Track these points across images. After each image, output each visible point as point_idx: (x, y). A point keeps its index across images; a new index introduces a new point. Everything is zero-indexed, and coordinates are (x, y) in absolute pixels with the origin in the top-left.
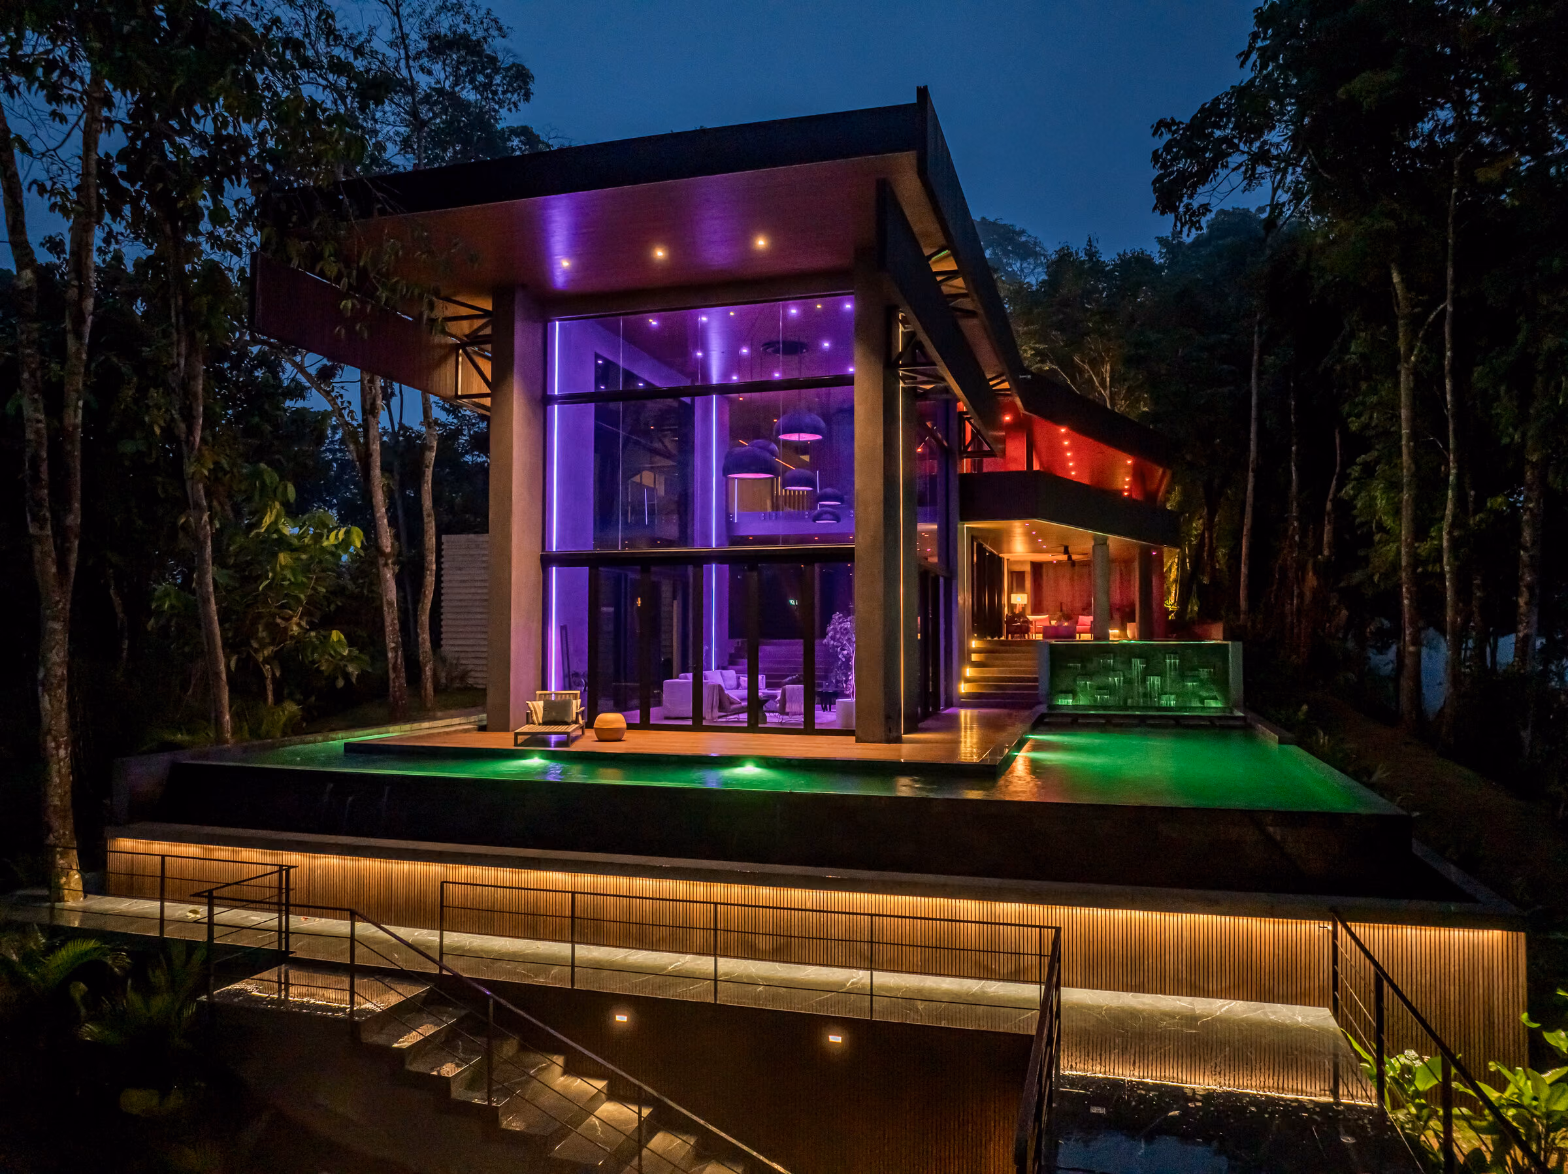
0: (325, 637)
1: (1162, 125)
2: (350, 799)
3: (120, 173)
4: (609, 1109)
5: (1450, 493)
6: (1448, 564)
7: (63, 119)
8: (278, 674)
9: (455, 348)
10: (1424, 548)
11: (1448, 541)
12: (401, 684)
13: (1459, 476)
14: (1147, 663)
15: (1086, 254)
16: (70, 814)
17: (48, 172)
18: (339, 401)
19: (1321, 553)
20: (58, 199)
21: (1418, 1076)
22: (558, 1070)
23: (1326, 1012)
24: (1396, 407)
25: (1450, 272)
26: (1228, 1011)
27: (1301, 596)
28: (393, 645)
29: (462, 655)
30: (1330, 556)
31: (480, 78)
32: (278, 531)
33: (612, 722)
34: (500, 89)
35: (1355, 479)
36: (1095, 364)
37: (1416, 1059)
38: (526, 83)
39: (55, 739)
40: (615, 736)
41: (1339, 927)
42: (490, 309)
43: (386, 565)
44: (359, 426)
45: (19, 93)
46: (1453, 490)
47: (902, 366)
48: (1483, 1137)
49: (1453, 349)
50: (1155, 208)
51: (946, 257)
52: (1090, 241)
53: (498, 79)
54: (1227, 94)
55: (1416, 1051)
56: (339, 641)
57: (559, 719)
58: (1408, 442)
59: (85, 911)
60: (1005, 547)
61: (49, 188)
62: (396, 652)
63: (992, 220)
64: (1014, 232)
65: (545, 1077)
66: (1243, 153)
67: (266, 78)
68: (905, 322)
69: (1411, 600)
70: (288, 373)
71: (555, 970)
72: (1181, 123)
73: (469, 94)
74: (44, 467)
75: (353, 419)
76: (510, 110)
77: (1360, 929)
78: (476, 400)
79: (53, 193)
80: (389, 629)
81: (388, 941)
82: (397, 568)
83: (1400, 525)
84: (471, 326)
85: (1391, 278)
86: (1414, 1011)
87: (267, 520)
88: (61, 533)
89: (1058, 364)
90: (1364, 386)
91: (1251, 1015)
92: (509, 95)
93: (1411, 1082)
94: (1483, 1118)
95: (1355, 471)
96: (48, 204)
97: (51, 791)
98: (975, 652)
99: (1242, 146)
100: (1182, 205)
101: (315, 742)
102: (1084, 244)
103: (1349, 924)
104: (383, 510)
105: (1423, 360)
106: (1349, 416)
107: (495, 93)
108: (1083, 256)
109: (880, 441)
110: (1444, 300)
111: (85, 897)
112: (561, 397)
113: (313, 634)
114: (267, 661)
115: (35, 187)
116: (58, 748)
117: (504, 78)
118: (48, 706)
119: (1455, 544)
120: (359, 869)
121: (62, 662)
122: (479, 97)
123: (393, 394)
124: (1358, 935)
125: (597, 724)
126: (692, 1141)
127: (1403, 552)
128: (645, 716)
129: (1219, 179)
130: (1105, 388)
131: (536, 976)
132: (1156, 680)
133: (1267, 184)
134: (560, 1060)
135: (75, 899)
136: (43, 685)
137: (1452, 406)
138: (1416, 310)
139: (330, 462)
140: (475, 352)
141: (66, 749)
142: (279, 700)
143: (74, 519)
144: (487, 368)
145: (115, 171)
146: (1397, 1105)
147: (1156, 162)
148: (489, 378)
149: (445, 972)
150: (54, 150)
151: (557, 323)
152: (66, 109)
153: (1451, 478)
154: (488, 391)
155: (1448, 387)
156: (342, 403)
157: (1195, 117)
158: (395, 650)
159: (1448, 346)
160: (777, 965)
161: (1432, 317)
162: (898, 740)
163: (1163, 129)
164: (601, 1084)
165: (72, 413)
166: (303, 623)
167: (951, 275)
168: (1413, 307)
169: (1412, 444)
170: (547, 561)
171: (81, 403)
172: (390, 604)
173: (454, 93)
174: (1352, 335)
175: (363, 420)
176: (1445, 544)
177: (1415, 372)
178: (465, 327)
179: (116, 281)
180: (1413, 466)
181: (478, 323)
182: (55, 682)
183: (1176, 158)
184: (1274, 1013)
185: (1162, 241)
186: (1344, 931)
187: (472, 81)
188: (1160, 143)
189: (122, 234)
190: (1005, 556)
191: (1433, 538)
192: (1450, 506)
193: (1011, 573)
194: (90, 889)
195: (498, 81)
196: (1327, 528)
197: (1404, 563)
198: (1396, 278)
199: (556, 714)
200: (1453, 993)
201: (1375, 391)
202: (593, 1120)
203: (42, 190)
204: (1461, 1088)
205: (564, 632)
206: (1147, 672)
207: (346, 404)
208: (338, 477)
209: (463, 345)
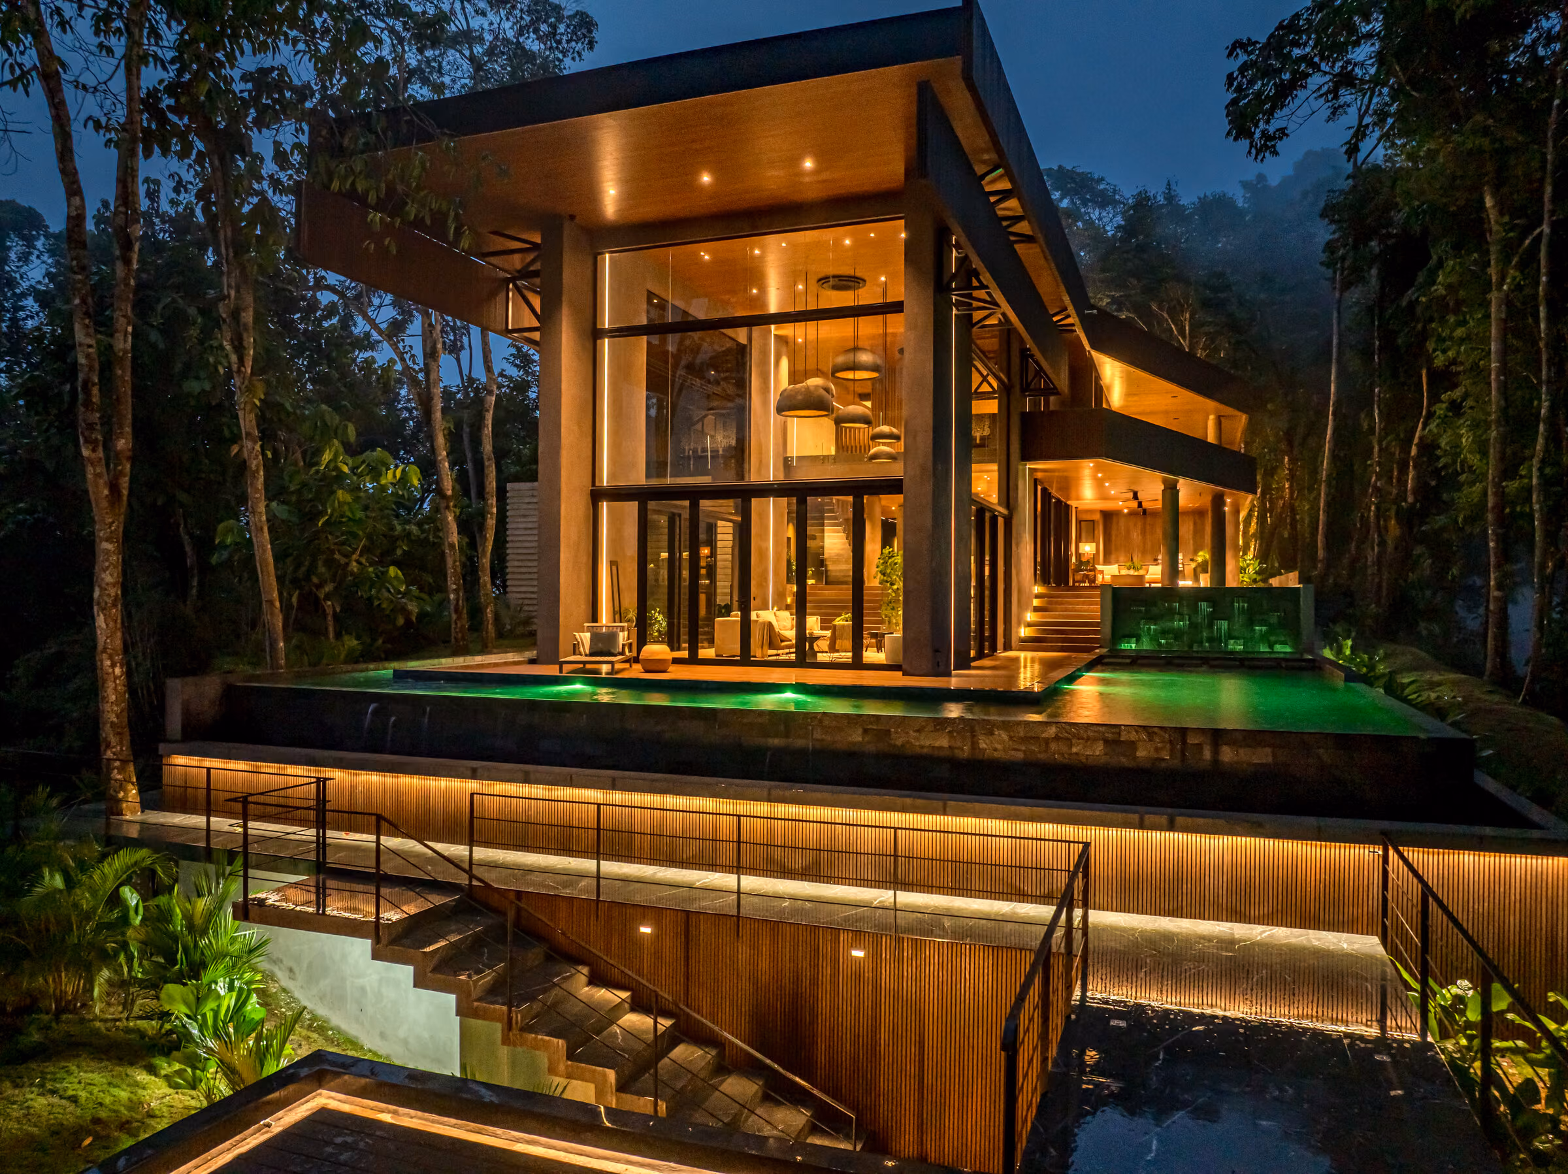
0: (382, 573)
1: (1238, 45)
2: (393, 719)
3: (168, 106)
4: (633, 1020)
5: (1542, 427)
6: (1538, 502)
7: (110, 51)
8: (338, 610)
9: (507, 281)
10: (1512, 486)
11: (1539, 477)
12: (463, 626)
13: (1553, 409)
14: (1213, 607)
15: (1165, 199)
16: (126, 730)
17: (102, 107)
18: (401, 345)
19: (1405, 500)
20: (113, 135)
21: (1470, 1005)
22: (583, 979)
23: (1375, 940)
24: (1486, 340)
25: (1548, 190)
26: (1269, 936)
27: (1382, 543)
28: (454, 587)
29: (526, 602)
30: (1414, 504)
31: (544, 28)
32: (337, 468)
33: (657, 653)
34: (565, 38)
35: (1439, 417)
36: (1174, 313)
37: (1470, 989)
38: (590, 31)
39: (111, 657)
40: (662, 668)
41: (1391, 852)
42: (538, 240)
43: (447, 507)
44: (421, 370)
45: (71, 27)
46: (1545, 424)
47: (956, 290)
48: (1539, 1070)
49: (1550, 274)
50: (1229, 134)
51: (1001, 177)
52: (1169, 184)
53: (562, 28)
54: (1308, 9)
55: (1471, 982)
56: (396, 577)
57: (605, 649)
58: (1498, 376)
59: (142, 823)
60: (1073, 494)
61: (104, 124)
62: (458, 594)
63: (1069, 168)
64: (1092, 179)
65: (571, 986)
66: (1326, 73)
67: (324, 22)
68: (958, 246)
69: (1497, 542)
70: (360, 326)
71: (583, 883)
72: (1257, 42)
73: (533, 44)
74: (95, 391)
75: (414, 363)
76: (573, 59)
77: (1414, 855)
78: (526, 334)
79: (108, 129)
80: (450, 571)
81: (424, 854)
82: (458, 511)
83: (1488, 464)
84: (522, 260)
85: (1484, 203)
86: (1470, 940)
87: (327, 456)
88: (111, 456)
89: (1135, 312)
90: (1452, 319)
91: (1293, 941)
92: (573, 44)
93: (1462, 1013)
94: (1539, 1050)
95: (1440, 409)
96: (104, 140)
97: (107, 707)
98: (1037, 597)
99: (1323, 66)
100: (1258, 131)
101: (367, 670)
102: (1163, 189)
103: (1401, 848)
104: (445, 453)
105: (1518, 288)
106: (1435, 350)
107: (559, 42)
108: (1161, 199)
109: (930, 366)
110: (1540, 224)
111: (143, 812)
112: (611, 331)
113: (371, 569)
114: (328, 597)
115: (90, 124)
116: (113, 666)
117: (568, 26)
118: (104, 626)
119: (1546, 482)
120: (398, 785)
121: (117, 583)
122: (542, 46)
123: (462, 347)
124: (1410, 860)
125: (643, 655)
126: (714, 1053)
127: (1490, 493)
128: (693, 650)
129: (1297, 102)
130: (1184, 338)
131: (564, 887)
132: (1224, 625)
133: (1353, 111)
134: (585, 970)
135: (133, 812)
136: (98, 604)
137: (1546, 334)
138: (1511, 234)
139: (406, 420)
140: (527, 288)
141: (121, 667)
142: (338, 636)
143: (123, 444)
144: (536, 302)
145: (163, 105)
146: (1444, 1035)
147: (1230, 85)
148: (538, 310)
149: (475, 883)
150: (105, 83)
151: (607, 256)
152: (113, 41)
153: (1543, 411)
154: (537, 324)
155: (1542, 314)
156: (404, 347)
157: (1272, 36)
158: (456, 591)
159: (1543, 270)
160: (806, 884)
161: (1527, 242)
162: (949, 675)
163: (1238, 50)
164: (625, 995)
165: (122, 338)
166: (363, 560)
167: (1005, 195)
168: (1507, 232)
169: (1502, 378)
170: (597, 495)
171: (130, 329)
172: (452, 546)
173: (518, 42)
174: (1440, 264)
175: (425, 364)
176: (1535, 481)
177: (1508, 302)
178: (517, 261)
179: (187, 231)
180: (1503, 403)
181: (531, 256)
182: (110, 601)
183: (1251, 82)
184: (1319, 939)
185: (1245, 185)
186: (1396, 856)
187: (536, 31)
188: (1234, 65)
189: (191, 183)
190: (1073, 503)
191: (1522, 477)
192: (1541, 440)
193: (1079, 522)
194: (146, 805)
195: (562, 30)
196: (1411, 474)
197: (1490, 505)
198: (1489, 202)
199: (603, 646)
200: (1513, 921)
201: (1463, 323)
202: (615, 1028)
203: (98, 125)
204: (1518, 1020)
205: (614, 568)
206: (1213, 618)
207: (407, 349)
208: (415, 435)
209: (513, 280)
